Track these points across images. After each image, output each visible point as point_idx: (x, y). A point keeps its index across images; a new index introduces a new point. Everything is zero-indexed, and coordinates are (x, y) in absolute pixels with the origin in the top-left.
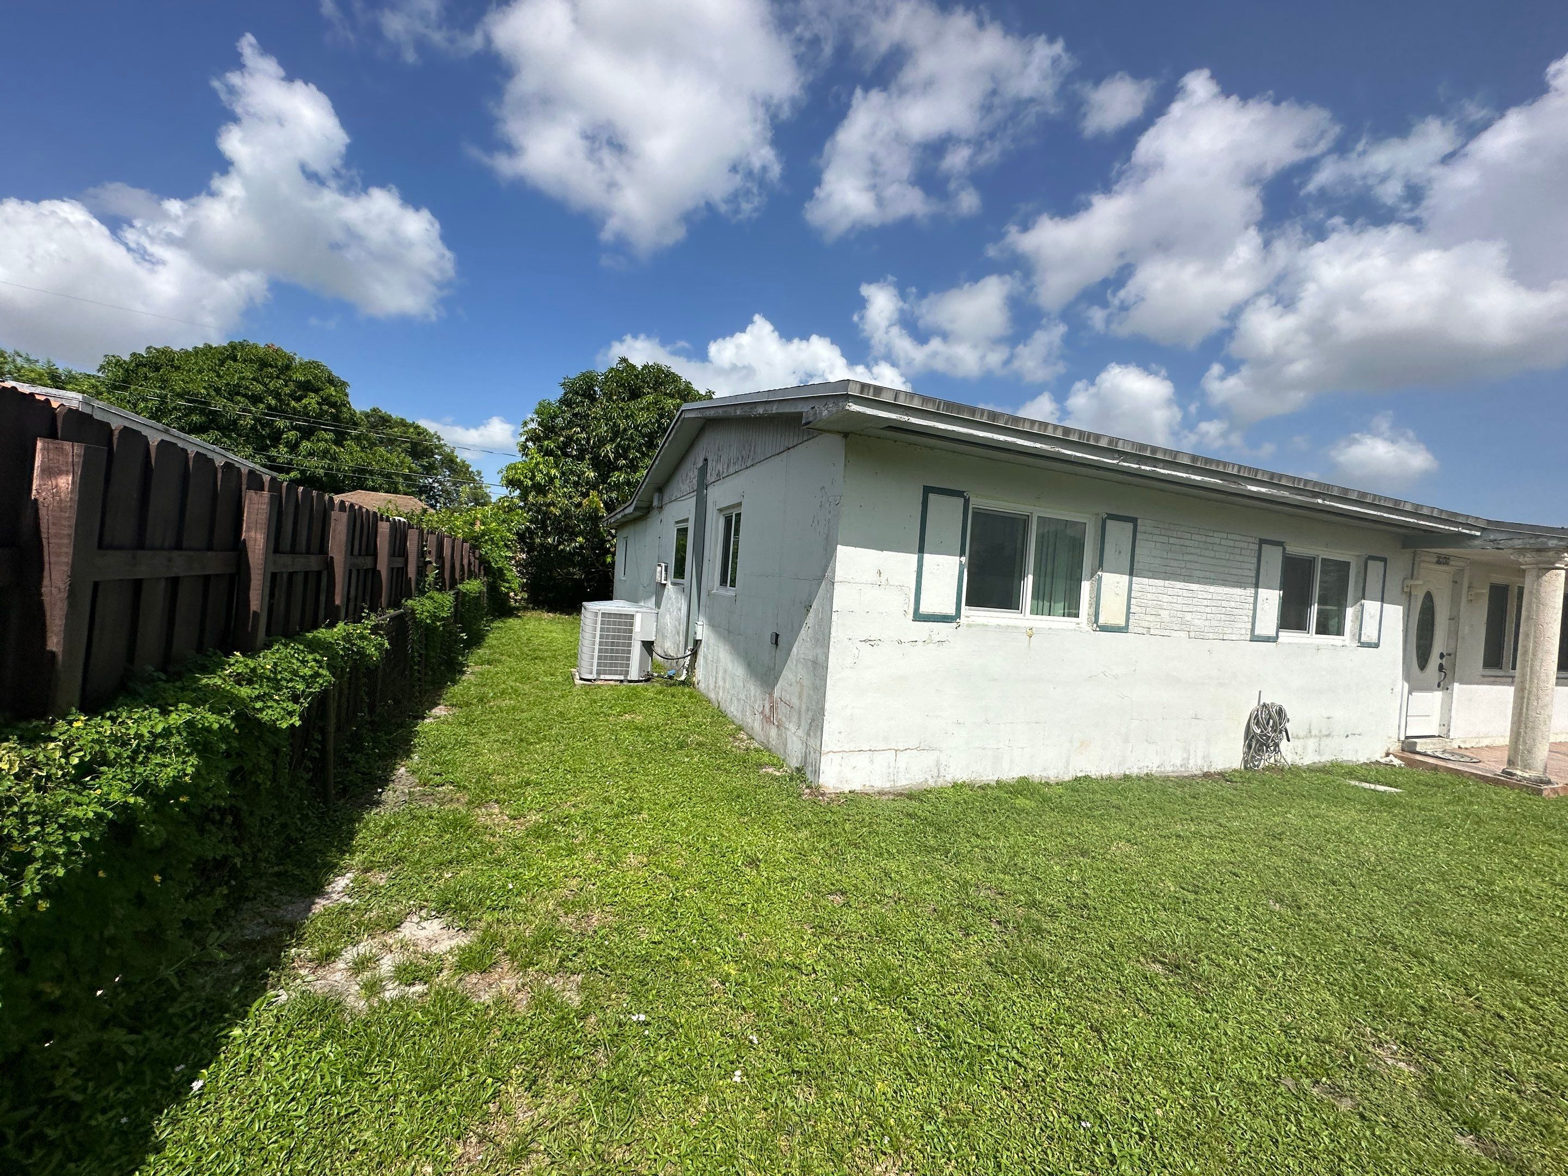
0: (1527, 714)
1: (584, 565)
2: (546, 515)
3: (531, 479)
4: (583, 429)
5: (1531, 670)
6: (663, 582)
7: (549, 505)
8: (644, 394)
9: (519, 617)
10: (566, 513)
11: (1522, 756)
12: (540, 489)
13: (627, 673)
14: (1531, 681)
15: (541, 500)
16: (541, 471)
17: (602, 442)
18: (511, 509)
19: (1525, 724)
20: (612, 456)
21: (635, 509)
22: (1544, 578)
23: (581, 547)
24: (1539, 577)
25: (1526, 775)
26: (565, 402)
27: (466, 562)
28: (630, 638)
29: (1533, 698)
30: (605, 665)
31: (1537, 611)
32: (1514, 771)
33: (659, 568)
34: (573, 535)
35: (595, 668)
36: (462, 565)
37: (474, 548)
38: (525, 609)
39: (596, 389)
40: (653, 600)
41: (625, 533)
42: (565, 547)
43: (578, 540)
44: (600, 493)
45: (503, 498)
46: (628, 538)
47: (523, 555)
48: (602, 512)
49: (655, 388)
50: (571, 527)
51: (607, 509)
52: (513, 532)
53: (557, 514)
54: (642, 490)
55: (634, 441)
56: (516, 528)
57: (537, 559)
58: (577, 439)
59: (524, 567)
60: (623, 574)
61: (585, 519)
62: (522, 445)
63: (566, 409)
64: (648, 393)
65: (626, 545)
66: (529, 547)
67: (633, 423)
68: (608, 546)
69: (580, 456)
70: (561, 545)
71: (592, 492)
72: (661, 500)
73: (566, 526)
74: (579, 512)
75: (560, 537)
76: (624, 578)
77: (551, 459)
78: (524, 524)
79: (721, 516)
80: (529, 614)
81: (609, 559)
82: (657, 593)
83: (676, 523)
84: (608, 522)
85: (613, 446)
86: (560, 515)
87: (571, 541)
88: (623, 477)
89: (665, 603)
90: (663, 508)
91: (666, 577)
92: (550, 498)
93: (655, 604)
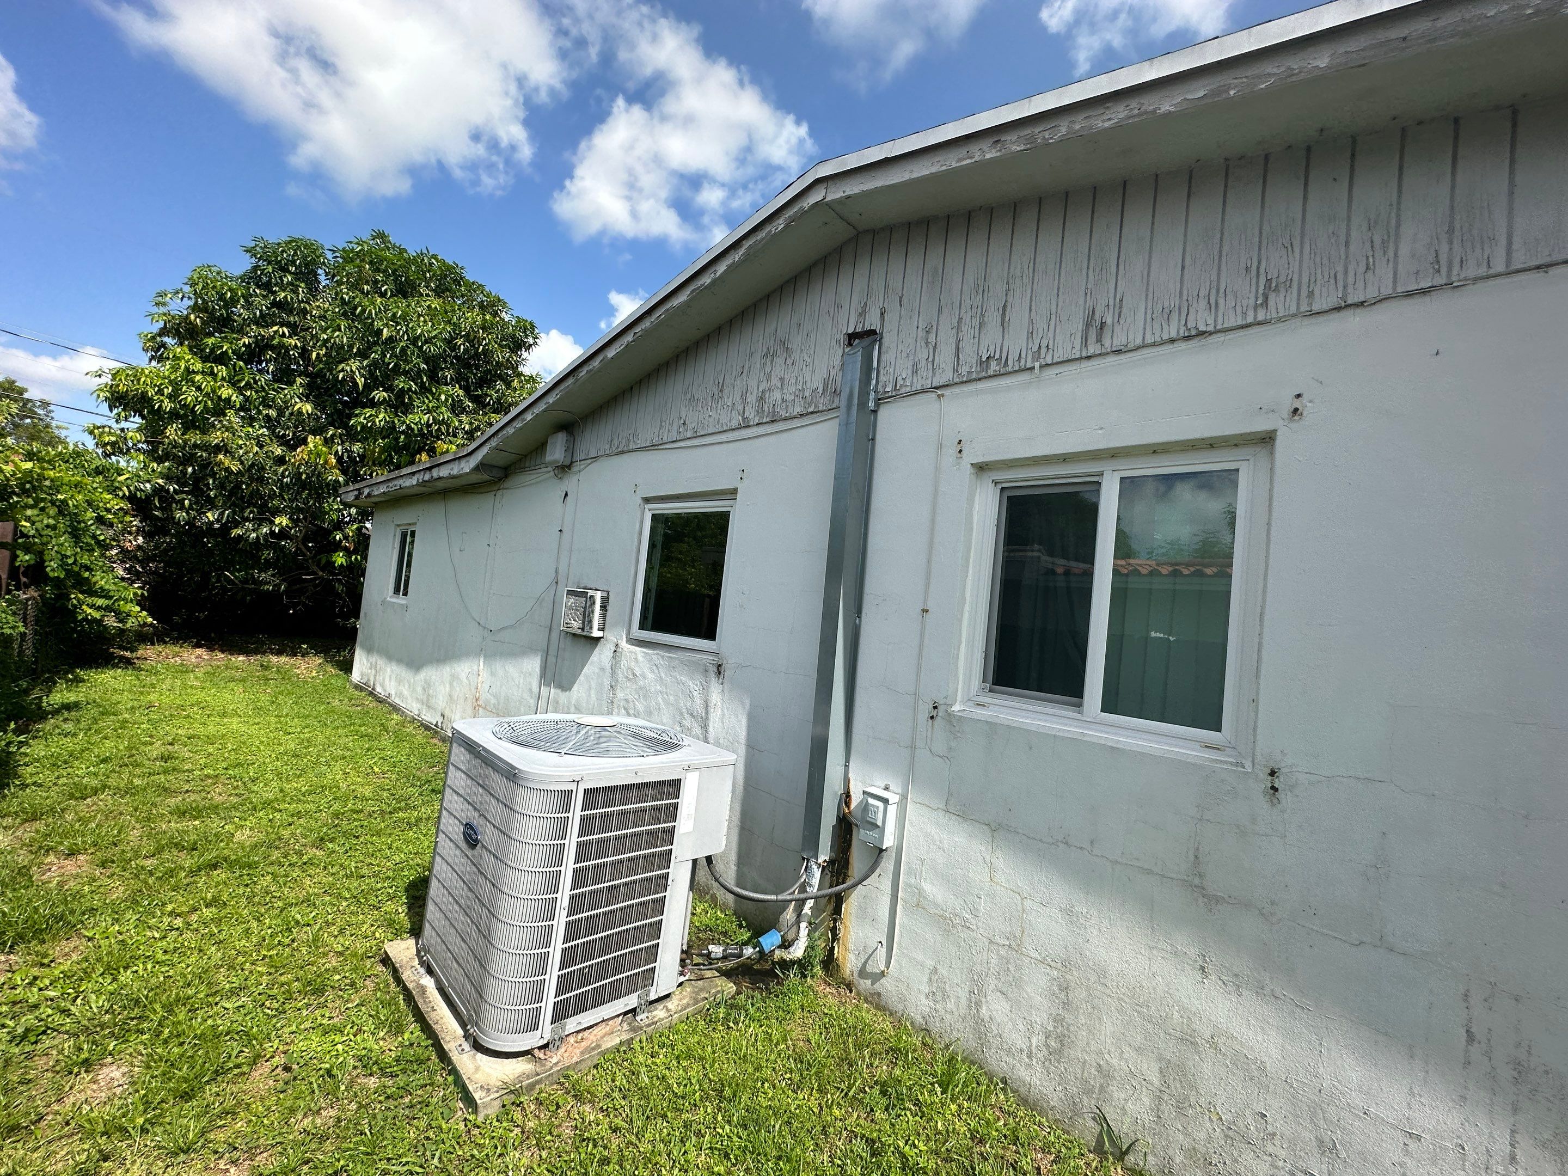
1: (285, 564)
2: (206, 468)
3: (172, 397)
4: (294, 331)
6: (596, 633)
7: (217, 449)
8: (422, 294)
9: (128, 663)
10: (255, 471)
12: (194, 420)
15: (196, 438)
16: (196, 388)
17: (337, 354)
20: (361, 381)
21: (477, 469)
23: (283, 534)
26: (253, 277)
28: (667, 858)
33: (572, 601)
34: (265, 514)
38: (144, 637)
39: (322, 272)
40: (533, 664)
41: (405, 516)
42: (249, 531)
43: (277, 521)
44: (328, 442)
45: (99, 428)
46: (417, 529)
47: (140, 540)
48: (336, 475)
49: (439, 292)
50: (261, 498)
51: (344, 472)
52: (121, 494)
53: (234, 469)
54: (518, 424)
55: (407, 362)
56: (128, 487)
57: (173, 549)
58: (281, 345)
59: (140, 562)
60: (397, 591)
61: (294, 485)
62: (149, 340)
63: (258, 292)
64: (428, 295)
65: (406, 540)
66: (155, 525)
67: (407, 332)
68: (338, 537)
69: (284, 376)
70: (236, 527)
71: (310, 438)
72: (570, 449)
73: (251, 495)
74: (283, 473)
75: (234, 513)
76: (401, 600)
77: (222, 371)
78: (149, 481)
79: (991, 486)
80: (149, 652)
81: (340, 559)
82: (553, 651)
83: (647, 500)
84: (360, 494)
85: (365, 363)
86: (239, 472)
87: (260, 521)
88: (381, 418)
89: (601, 685)
90: (575, 468)
91: (604, 623)
92: (216, 437)
93: (543, 674)
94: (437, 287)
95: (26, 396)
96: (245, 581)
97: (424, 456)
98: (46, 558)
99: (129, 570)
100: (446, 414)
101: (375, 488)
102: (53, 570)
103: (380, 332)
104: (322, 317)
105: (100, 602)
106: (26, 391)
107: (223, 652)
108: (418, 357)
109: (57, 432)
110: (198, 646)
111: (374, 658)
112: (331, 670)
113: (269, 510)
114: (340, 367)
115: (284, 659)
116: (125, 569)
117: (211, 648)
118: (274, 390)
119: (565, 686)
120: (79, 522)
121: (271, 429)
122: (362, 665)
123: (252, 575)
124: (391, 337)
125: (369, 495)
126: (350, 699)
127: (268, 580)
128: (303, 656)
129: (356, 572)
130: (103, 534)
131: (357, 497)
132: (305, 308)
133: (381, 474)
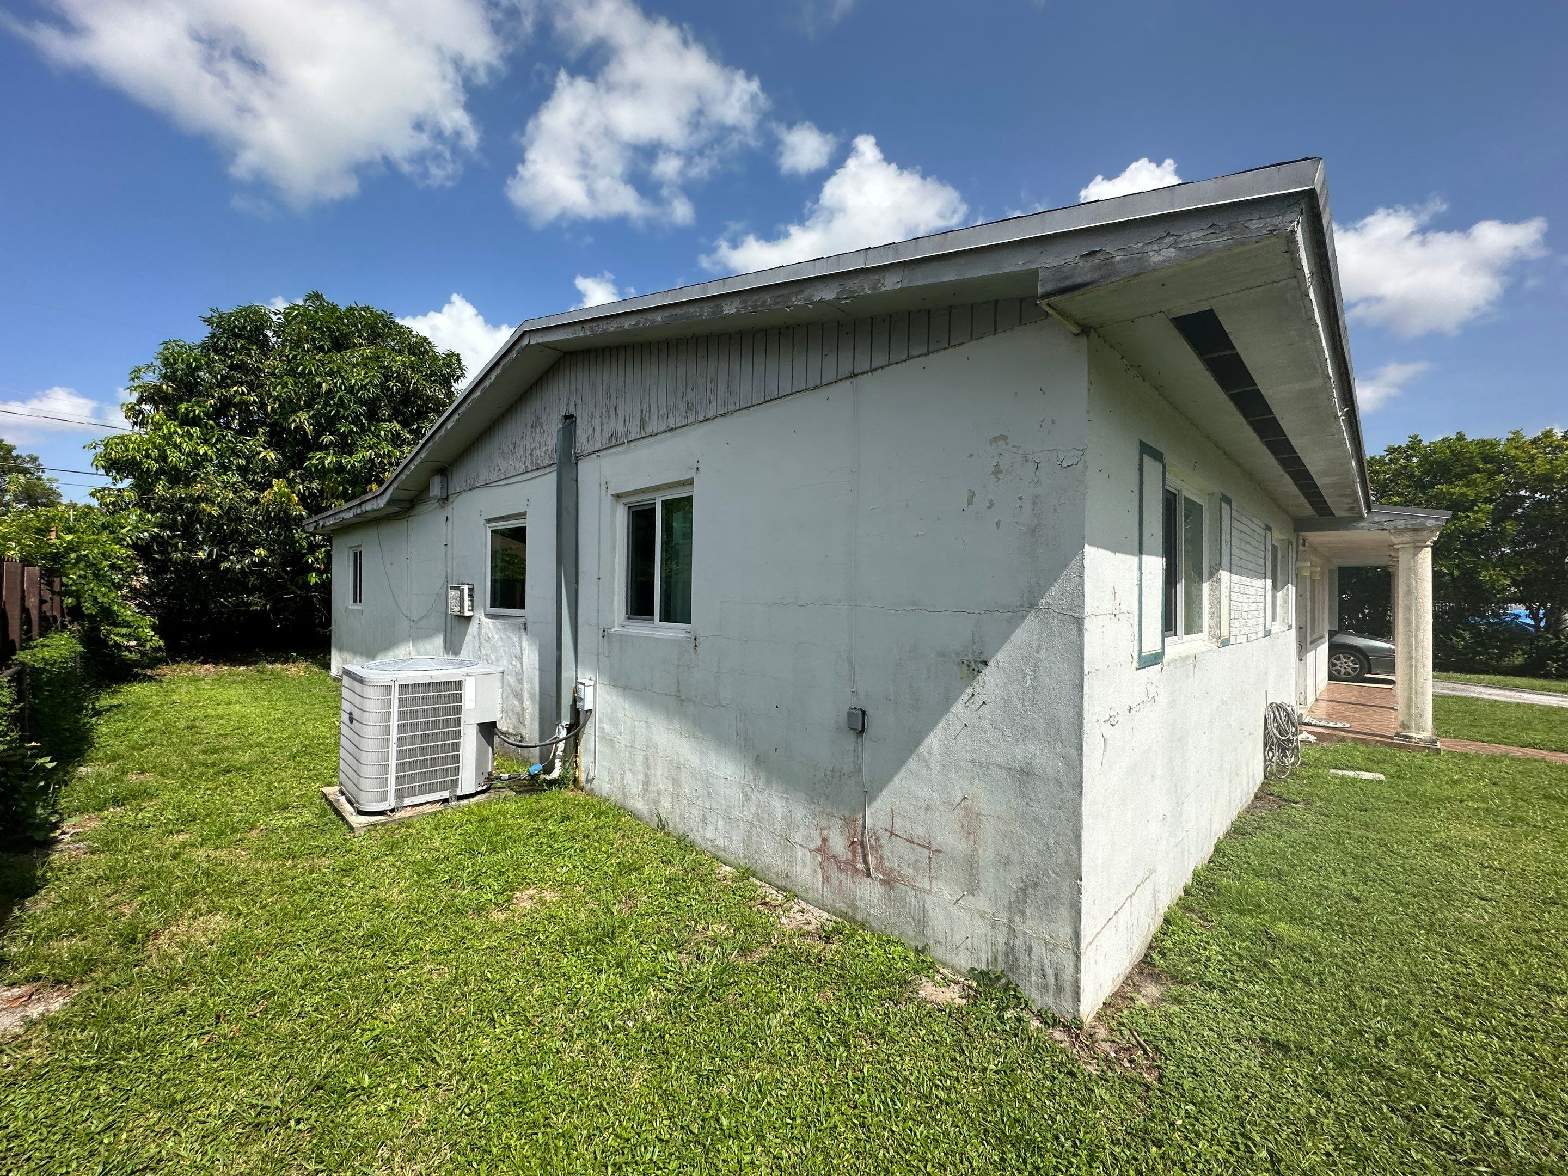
0: (1416, 681)
1: (268, 587)
2: (193, 517)
3: (158, 460)
4: (251, 389)
5: (1416, 639)
6: (467, 613)
7: (199, 499)
8: (355, 345)
9: (151, 679)
10: (233, 514)
11: (1415, 720)
12: (176, 477)
13: (455, 783)
14: (1417, 651)
15: (181, 492)
16: (178, 447)
17: (288, 407)
18: (117, 507)
19: (1416, 690)
20: (308, 428)
21: (389, 503)
22: (1420, 555)
23: (263, 563)
24: (1415, 555)
25: (1421, 737)
26: (211, 346)
27: (32, 602)
28: (458, 722)
29: (1420, 665)
30: (412, 778)
31: (1417, 587)
32: (1412, 734)
33: (453, 594)
34: (246, 547)
35: (392, 787)
36: (25, 611)
37: (49, 575)
39: (270, 334)
40: (439, 641)
41: (354, 540)
42: (232, 563)
43: (256, 552)
44: (291, 483)
45: (99, 491)
46: (362, 549)
47: (145, 579)
48: (299, 511)
49: (372, 341)
50: (241, 534)
51: (306, 507)
52: (125, 543)
53: (215, 514)
54: (407, 472)
55: (345, 409)
56: (130, 538)
57: (173, 584)
58: (242, 402)
59: (148, 598)
60: (355, 601)
61: (266, 521)
62: (130, 410)
63: (216, 358)
64: (361, 345)
65: (357, 559)
66: (157, 566)
67: (343, 383)
68: (310, 561)
69: (247, 428)
70: (223, 562)
71: (275, 481)
72: (445, 486)
73: (232, 533)
74: (256, 512)
75: (222, 549)
76: (358, 607)
77: (196, 431)
78: (147, 531)
79: (622, 506)
80: (167, 671)
81: (313, 579)
82: (449, 631)
83: (489, 521)
84: (318, 525)
85: (311, 414)
86: (220, 515)
87: (242, 554)
88: (330, 460)
89: (474, 647)
90: (450, 500)
91: (472, 606)
92: (198, 489)
93: (445, 647)
94: (370, 335)
95: (14, 453)
96: (238, 605)
97: (374, 486)
98: (82, 600)
99: (138, 605)
100: (386, 448)
101: (327, 520)
102: (87, 609)
103: (319, 386)
104: (273, 374)
105: (124, 631)
106: (14, 448)
107: (226, 665)
108: (355, 402)
109: (48, 485)
110: (204, 662)
111: (346, 655)
112: (315, 669)
113: (248, 544)
114: (291, 420)
115: (278, 666)
116: (136, 605)
117: (216, 663)
118: (241, 442)
119: (456, 653)
120: (99, 570)
121: (244, 477)
122: (337, 661)
123: (243, 599)
124: (330, 389)
125: (323, 526)
126: (328, 688)
127: (257, 602)
128: (294, 662)
129: (326, 587)
130: (117, 578)
131: (316, 528)
132: (258, 367)
133: (338, 504)
